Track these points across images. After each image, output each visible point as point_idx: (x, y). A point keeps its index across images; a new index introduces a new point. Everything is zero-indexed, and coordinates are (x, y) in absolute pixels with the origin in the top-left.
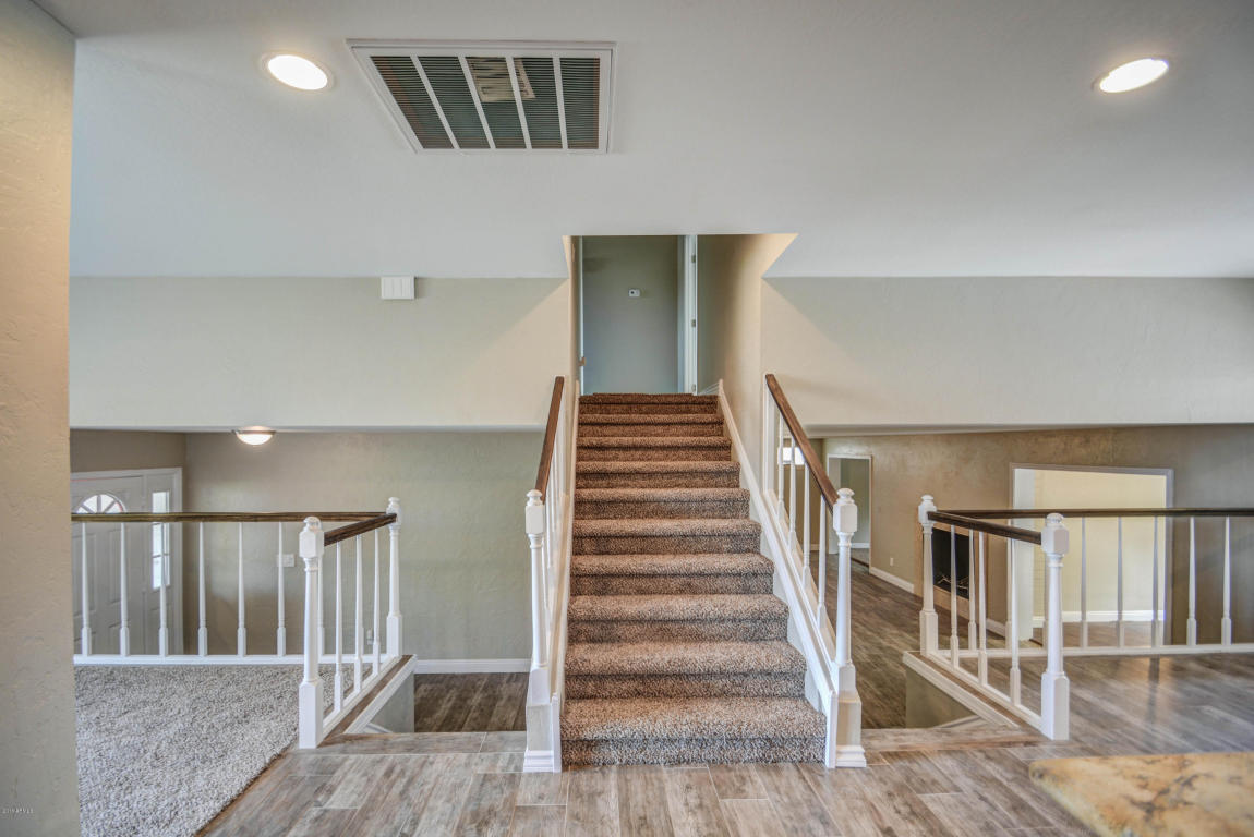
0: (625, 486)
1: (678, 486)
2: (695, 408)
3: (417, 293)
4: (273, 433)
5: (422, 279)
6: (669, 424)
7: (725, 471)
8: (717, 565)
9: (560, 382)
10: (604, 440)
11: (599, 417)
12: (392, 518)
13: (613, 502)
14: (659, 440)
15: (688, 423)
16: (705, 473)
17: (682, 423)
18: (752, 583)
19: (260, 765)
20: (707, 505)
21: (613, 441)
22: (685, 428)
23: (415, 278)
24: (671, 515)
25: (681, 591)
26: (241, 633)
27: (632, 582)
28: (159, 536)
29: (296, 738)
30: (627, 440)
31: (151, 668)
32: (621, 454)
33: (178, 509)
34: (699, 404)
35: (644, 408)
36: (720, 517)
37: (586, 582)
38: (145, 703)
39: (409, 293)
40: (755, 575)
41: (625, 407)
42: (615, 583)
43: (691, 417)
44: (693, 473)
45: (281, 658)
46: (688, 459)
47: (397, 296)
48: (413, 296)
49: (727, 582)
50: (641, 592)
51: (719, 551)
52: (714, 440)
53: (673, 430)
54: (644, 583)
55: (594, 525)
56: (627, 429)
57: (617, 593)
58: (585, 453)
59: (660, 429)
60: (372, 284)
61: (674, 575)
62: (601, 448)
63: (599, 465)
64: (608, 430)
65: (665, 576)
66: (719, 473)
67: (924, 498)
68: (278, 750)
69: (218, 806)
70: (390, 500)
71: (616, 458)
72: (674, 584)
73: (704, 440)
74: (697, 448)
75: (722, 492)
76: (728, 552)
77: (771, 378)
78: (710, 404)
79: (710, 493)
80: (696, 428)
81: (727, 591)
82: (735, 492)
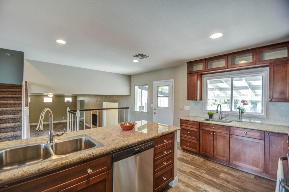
1: (2, 107)
2: (15, 88)
6: (4, 91)
7: (17, 103)
8: (4, 126)
15: (10, 91)
16: (12, 104)
20: (8, 112)
34: (17, 87)
36: (13, 114)
40: (16, 127)
43: (11, 90)
46: (8, 100)
49: (8, 130)
51: (9, 123)
53: (5, 93)
66: (15, 104)
67: (68, 108)
73: (13, 96)
74: (11, 98)
75: (13, 109)
76: (12, 122)
77: (26, 82)
78: (20, 87)
79: (9, 109)
80: (13, 93)
81: (8, 132)
82: (18, 108)
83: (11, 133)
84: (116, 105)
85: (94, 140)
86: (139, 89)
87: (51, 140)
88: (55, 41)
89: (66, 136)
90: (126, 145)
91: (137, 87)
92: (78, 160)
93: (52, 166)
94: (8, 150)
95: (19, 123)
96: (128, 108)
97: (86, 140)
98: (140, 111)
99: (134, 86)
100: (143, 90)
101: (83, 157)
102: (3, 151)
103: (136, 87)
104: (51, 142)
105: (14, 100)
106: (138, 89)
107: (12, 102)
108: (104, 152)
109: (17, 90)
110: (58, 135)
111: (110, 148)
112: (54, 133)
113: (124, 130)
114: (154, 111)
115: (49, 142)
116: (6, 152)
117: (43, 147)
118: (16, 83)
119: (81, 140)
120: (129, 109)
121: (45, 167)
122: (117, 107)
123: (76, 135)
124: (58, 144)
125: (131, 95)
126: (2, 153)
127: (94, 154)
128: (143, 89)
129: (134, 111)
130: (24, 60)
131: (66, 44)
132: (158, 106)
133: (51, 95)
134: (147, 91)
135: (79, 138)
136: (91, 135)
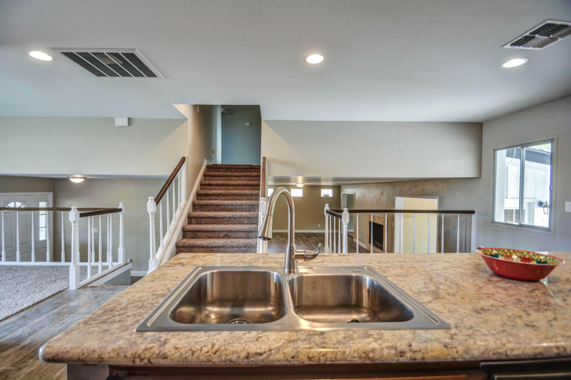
0: (216, 199)
1: (237, 200)
2: (253, 170)
3: (129, 124)
4: (84, 178)
5: (131, 118)
6: (239, 176)
7: (254, 194)
9: (183, 159)
10: (211, 182)
11: (213, 173)
12: (120, 210)
13: (207, 205)
14: (232, 182)
15: (247, 176)
16: (248, 195)
17: (245, 176)
18: (251, 234)
19: (53, 293)
20: (243, 207)
21: (214, 182)
22: (248, 178)
23: (129, 118)
24: (230, 210)
25: (224, 237)
27: (206, 234)
28: (43, 219)
29: (68, 287)
30: (220, 182)
31: (27, 266)
32: (218, 188)
33: (51, 206)
34: (254, 169)
35: (233, 170)
36: (248, 211)
37: (189, 234)
38: (20, 276)
39: (126, 124)
40: (252, 232)
41: (225, 170)
42: (199, 234)
43: (248, 173)
44: (242, 195)
46: (243, 190)
47: (121, 125)
48: (127, 125)
49: (241, 234)
50: (209, 237)
51: (243, 223)
52: (254, 182)
53: (241, 179)
54: (210, 234)
55: (197, 213)
56: (223, 178)
57: (200, 238)
58: (203, 187)
59: (236, 178)
60: (112, 120)
61: (221, 231)
62: (209, 185)
63: (205, 192)
64: (216, 178)
65: (218, 232)
66: (252, 195)
67: (326, 205)
68: (61, 289)
70: (120, 203)
71: (216, 189)
72: (221, 235)
73: (250, 182)
74: (247, 185)
75: (249, 202)
76: (247, 224)
77: (264, 158)
78: (257, 169)
79: (244, 202)
80: (250, 178)
81: (241, 238)
82: (254, 202)
83: (245, 240)
84: (432, 203)
85: (401, 292)
86: (511, 159)
87: (291, 267)
88: (305, 60)
89: (323, 261)
91: (505, 151)
93: (280, 356)
95: (254, 226)
96: (473, 212)
97: (372, 284)
98: (518, 224)
99: (494, 150)
100: (527, 163)
101: (377, 356)
103: (501, 154)
104: (290, 272)
105: (251, 189)
106: (508, 159)
107: (248, 192)
108: (456, 356)
109: (255, 174)
110: (304, 257)
112: (299, 250)
115: (286, 270)
117: (274, 280)
118: (254, 164)
119: (359, 282)
120: (474, 217)
121: (265, 352)
122: (436, 208)
123: (346, 265)
124: (304, 280)
125: (483, 176)
127: (419, 356)
128: (527, 159)
129: (493, 222)
130: (262, 122)
131: (324, 61)
134: (548, 167)
135: (354, 275)
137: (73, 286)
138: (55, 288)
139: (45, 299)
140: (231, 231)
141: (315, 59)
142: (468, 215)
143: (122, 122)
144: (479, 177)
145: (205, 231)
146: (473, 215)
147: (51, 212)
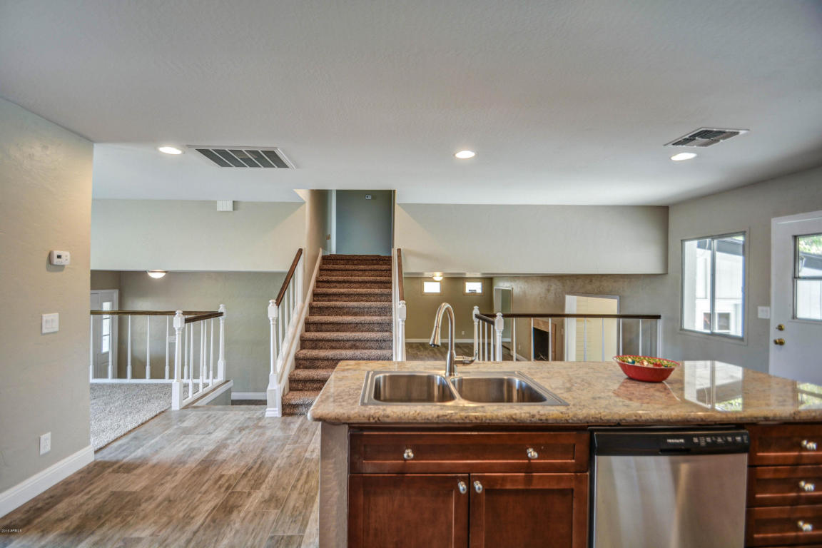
0: (336, 301)
1: (363, 301)
2: (381, 262)
3: (234, 209)
4: (166, 272)
5: (237, 202)
6: (364, 270)
7: (385, 294)
9: (300, 251)
10: (330, 278)
11: (330, 267)
12: (221, 314)
13: (327, 308)
14: (357, 278)
15: (374, 270)
16: (377, 295)
17: (371, 270)
18: (384, 345)
19: (155, 414)
20: (372, 310)
21: (334, 278)
22: (373, 273)
23: (234, 202)
24: (355, 314)
25: (351, 348)
26: (148, 368)
27: (329, 343)
28: (107, 324)
29: (171, 407)
30: (341, 278)
31: (105, 384)
32: (338, 285)
33: (116, 309)
34: (383, 260)
35: (355, 262)
36: (378, 315)
37: (308, 344)
38: (103, 396)
39: (230, 208)
40: (385, 341)
41: (345, 261)
42: (321, 344)
43: (375, 267)
44: (369, 295)
45: (166, 381)
46: (371, 288)
47: (225, 209)
48: (231, 209)
49: (372, 344)
50: (332, 348)
51: (373, 331)
52: (383, 279)
53: (367, 273)
54: (334, 344)
55: (317, 318)
56: (344, 273)
57: (321, 348)
58: (320, 284)
59: (360, 273)
60: (211, 204)
61: (348, 341)
62: (328, 282)
63: (324, 290)
64: (334, 273)
65: (343, 341)
66: (382, 295)
67: (474, 308)
68: (163, 410)
69: (136, 425)
70: (221, 305)
71: (335, 287)
72: (348, 344)
73: (378, 278)
74: (375, 282)
75: (378, 304)
76: (378, 331)
77: (399, 250)
78: (388, 260)
79: (374, 304)
80: (378, 273)
81: (372, 348)
82: (386, 304)
83: (378, 350)
84: (611, 305)
86: (702, 251)
87: (451, 371)
88: (454, 155)
89: (478, 368)
90: (634, 418)
91: (695, 243)
92: (506, 421)
94: (387, 374)
95: (387, 334)
96: (658, 317)
97: (521, 385)
98: (708, 331)
99: (682, 241)
100: (718, 254)
101: (518, 417)
102: (381, 375)
103: (691, 246)
104: (450, 375)
105: (380, 288)
106: (700, 251)
107: (377, 291)
108: (568, 418)
109: (384, 267)
110: (463, 363)
111: (585, 415)
112: (457, 358)
113: (631, 378)
114: (774, 335)
115: (447, 374)
116: (385, 377)
117: (438, 382)
118: (383, 254)
119: (510, 383)
120: (660, 323)
122: (615, 312)
123: (499, 370)
124: (464, 382)
125: (669, 272)
126: (380, 377)
127: (544, 418)
128: (719, 250)
129: (682, 329)
130: (396, 206)
131: (474, 157)
132: (794, 317)
133: (438, 276)
134: (740, 259)
135: (506, 377)
136: (532, 375)
137: (176, 405)
138: (155, 408)
139: (149, 420)
140: (360, 340)
141: (465, 154)
142: (653, 321)
143: (225, 206)
144: (666, 274)
145: (328, 341)
146: (658, 320)
147: (116, 317)
